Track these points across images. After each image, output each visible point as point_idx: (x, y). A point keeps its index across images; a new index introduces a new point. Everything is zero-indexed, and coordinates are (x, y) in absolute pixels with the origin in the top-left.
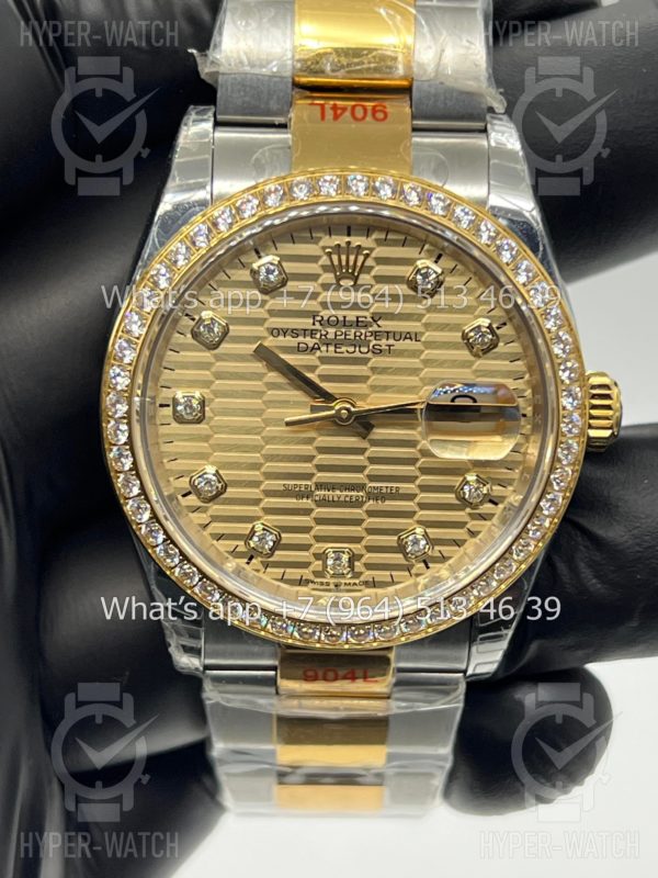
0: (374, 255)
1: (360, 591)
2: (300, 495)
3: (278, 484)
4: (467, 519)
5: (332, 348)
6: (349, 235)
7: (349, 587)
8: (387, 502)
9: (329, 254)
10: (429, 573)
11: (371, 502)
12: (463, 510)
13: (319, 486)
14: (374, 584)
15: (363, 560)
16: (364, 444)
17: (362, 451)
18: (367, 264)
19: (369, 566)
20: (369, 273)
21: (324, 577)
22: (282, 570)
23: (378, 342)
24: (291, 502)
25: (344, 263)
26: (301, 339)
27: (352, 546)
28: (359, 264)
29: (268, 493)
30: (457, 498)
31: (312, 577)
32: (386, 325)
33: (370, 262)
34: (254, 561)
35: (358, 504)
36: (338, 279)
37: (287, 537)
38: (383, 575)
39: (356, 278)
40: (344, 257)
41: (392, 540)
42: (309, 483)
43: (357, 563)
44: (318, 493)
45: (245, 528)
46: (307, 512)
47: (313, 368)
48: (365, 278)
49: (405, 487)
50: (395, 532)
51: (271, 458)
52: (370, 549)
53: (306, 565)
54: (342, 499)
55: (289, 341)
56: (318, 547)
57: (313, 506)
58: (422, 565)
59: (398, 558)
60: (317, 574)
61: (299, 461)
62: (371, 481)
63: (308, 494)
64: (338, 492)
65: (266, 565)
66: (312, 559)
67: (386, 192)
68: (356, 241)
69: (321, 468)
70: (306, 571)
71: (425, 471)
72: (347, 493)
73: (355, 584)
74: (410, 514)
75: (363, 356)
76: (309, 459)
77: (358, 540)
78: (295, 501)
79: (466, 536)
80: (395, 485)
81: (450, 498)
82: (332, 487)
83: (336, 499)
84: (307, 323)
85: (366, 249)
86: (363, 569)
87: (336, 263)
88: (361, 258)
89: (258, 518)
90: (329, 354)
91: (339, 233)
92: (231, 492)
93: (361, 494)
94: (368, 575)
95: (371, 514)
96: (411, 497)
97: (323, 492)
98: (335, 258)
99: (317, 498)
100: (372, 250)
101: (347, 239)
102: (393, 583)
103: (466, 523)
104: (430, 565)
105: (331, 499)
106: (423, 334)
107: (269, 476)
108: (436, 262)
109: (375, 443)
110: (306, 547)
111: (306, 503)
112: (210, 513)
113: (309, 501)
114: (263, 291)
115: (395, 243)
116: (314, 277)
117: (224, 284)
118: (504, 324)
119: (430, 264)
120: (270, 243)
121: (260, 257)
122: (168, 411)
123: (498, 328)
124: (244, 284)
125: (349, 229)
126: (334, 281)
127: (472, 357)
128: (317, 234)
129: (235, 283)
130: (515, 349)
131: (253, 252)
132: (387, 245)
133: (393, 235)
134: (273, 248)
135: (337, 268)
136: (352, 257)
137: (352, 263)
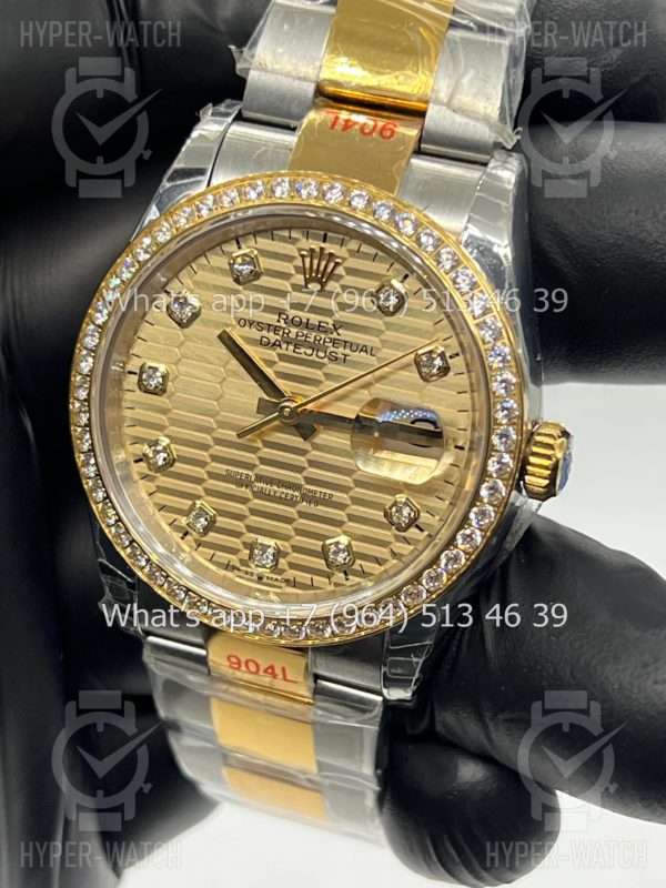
0: (346, 264)
1: (280, 587)
2: (240, 483)
3: (221, 468)
4: (392, 540)
5: (291, 347)
6: (324, 241)
7: (269, 581)
8: (320, 507)
9: (303, 256)
10: (348, 583)
11: (304, 503)
12: (390, 530)
13: (260, 478)
14: (294, 584)
15: (289, 558)
16: (306, 445)
17: (303, 452)
18: (336, 272)
19: (292, 566)
20: (337, 281)
21: (249, 567)
22: (212, 552)
23: (335, 350)
24: (231, 488)
25: (315, 267)
26: (264, 333)
27: (279, 542)
28: (329, 270)
29: (212, 475)
30: (386, 515)
31: (238, 565)
32: (345, 334)
33: (340, 270)
34: (188, 537)
35: (291, 503)
36: (307, 281)
37: (222, 521)
38: (304, 577)
39: (323, 285)
40: (316, 262)
41: (317, 545)
42: (250, 473)
43: (282, 561)
44: (257, 484)
45: (186, 504)
46: (244, 501)
47: (270, 363)
48: (332, 286)
49: (338, 496)
50: (322, 537)
51: (219, 442)
52: (296, 549)
53: (234, 551)
54: (278, 495)
55: (255, 333)
56: (250, 536)
57: (251, 496)
58: (342, 575)
59: (320, 563)
60: (243, 562)
62: (307, 483)
63: (247, 484)
64: (275, 488)
65: (199, 544)
66: (241, 547)
67: (359, 203)
68: (330, 248)
69: (264, 461)
70: (234, 557)
71: (358, 483)
72: (284, 490)
73: (276, 580)
74: (339, 524)
76: (254, 450)
77: (286, 538)
78: (234, 487)
79: (388, 556)
80: (329, 492)
81: (379, 515)
82: (270, 481)
83: (272, 493)
84: (272, 318)
85: (338, 257)
86: (287, 567)
87: (308, 265)
88: (332, 265)
89: (199, 497)
90: (286, 353)
91: (316, 238)
92: (179, 467)
93: (296, 493)
94: (291, 574)
95: (302, 515)
96: (342, 506)
97: (261, 485)
98: (308, 260)
99: (255, 489)
100: (344, 259)
101: (323, 245)
102: (312, 587)
103: (390, 543)
104: (350, 577)
105: (267, 492)
106: (379, 349)
107: (215, 458)
108: (402, 282)
109: (316, 447)
110: (238, 535)
111: (246, 492)
112: (157, 483)
113: (248, 491)
114: (237, 281)
115: (366, 256)
116: (286, 276)
117: (203, 267)
118: (457, 355)
119: (395, 283)
120: (251, 236)
121: (239, 248)
122: (134, 378)
123: (451, 357)
124: (221, 271)
125: (325, 235)
126: (303, 283)
127: (421, 381)
128: (295, 234)
129: (213, 269)
130: (464, 380)
131: (234, 242)
132: (357, 257)
133: (366, 249)
134: (253, 242)
135: (307, 271)
136: (323, 263)
137: (322, 268)
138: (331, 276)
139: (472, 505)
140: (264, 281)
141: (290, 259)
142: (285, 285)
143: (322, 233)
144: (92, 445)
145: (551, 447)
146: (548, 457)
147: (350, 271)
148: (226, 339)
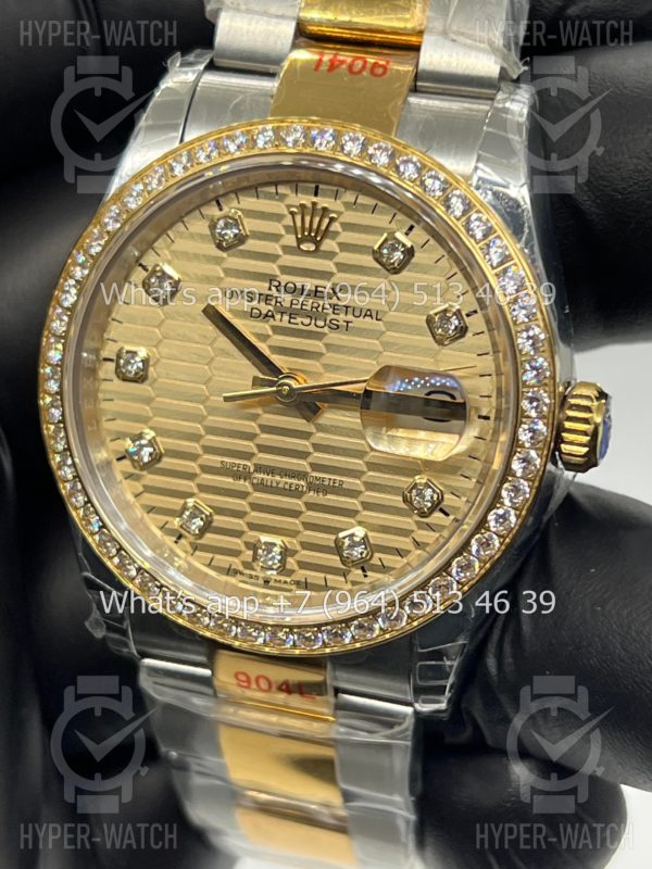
0: (342, 219)
1: (290, 591)
2: (237, 476)
3: (215, 460)
4: (414, 527)
6: (316, 194)
7: (277, 585)
8: (329, 496)
9: (292, 214)
10: (367, 580)
11: (311, 493)
12: (410, 516)
13: (259, 468)
14: (306, 586)
15: (297, 557)
16: (309, 427)
17: (306, 435)
18: (332, 228)
19: (303, 565)
20: (333, 238)
21: (253, 569)
22: (211, 555)
24: (228, 481)
25: (307, 225)
27: (286, 539)
28: (323, 227)
29: (206, 469)
30: (405, 500)
31: (241, 568)
33: (336, 227)
34: (183, 541)
35: (297, 493)
36: (299, 241)
37: (219, 520)
38: (316, 577)
39: (318, 244)
40: (308, 219)
41: (328, 539)
42: (249, 464)
43: (290, 560)
44: (257, 475)
45: (177, 503)
46: (243, 495)
47: (264, 337)
48: (329, 245)
49: (349, 482)
50: (337, 530)
51: (211, 430)
52: (306, 546)
53: (236, 553)
54: (281, 485)
56: (252, 535)
57: (250, 489)
58: (360, 572)
59: (334, 561)
60: (246, 565)
61: (240, 438)
62: (314, 470)
63: (246, 476)
64: (278, 478)
65: (195, 548)
66: (243, 548)
67: (353, 148)
68: (323, 202)
69: (262, 448)
70: (236, 560)
71: (372, 466)
72: (288, 480)
73: (285, 582)
74: (352, 513)
75: (319, 330)
76: (251, 437)
77: (293, 534)
78: (231, 480)
79: (411, 547)
80: (338, 478)
81: (397, 501)
82: (271, 470)
83: (274, 485)
85: (333, 212)
86: (296, 567)
87: (299, 224)
88: (326, 221)
89: (191, 495)
91: (305, 191)
92: (167, 462)
93: (302, 483)
94: (301, 574)
95: (310, 506)
96: (354, 494)
97: (261, 476)
98: (298, 219)
99: (255, 481)
100: (340, 213)
101: (315, 199)
102: (326, 587)
103: (412, 531)
104: (369, 573)
105: (269, 484)
106: (385, 312)
107: (208, 450)
108: (407, 234)
109: (321, 428)
110: (238, 534)
111: (244, 485)
112: (144, 482)
113: (247, 484)
114: (219, 246)
115: (364, 208)
116: (275, 237)
117: (181, 235)
118: (475, 312)
119: (400, 236)
120: (233, 196)
121: (221, 210)
122: (112, 366)
123: (468, 315)
124: (202, 237)
125: (317, 187)
126: (295, 244)
127: (435, 346)
128: (282, 190)
129: (192, 236)
130: (485, 340)
131: (214, 203)
132: (356, 210)
133: (363, 200)
134: (236, 201)
135: (299, 231)
136: (317, 219)
137: (315, 226)
138: (326, 233)
139: (503, 480)
140: (251, 244)
141: (278, 217)
142: (275, 248)
143: (313, 185)
144: (68, 443)
145: (588, 409)
146: (586, 421)
147: (347, 227)
148: (212, 314)
